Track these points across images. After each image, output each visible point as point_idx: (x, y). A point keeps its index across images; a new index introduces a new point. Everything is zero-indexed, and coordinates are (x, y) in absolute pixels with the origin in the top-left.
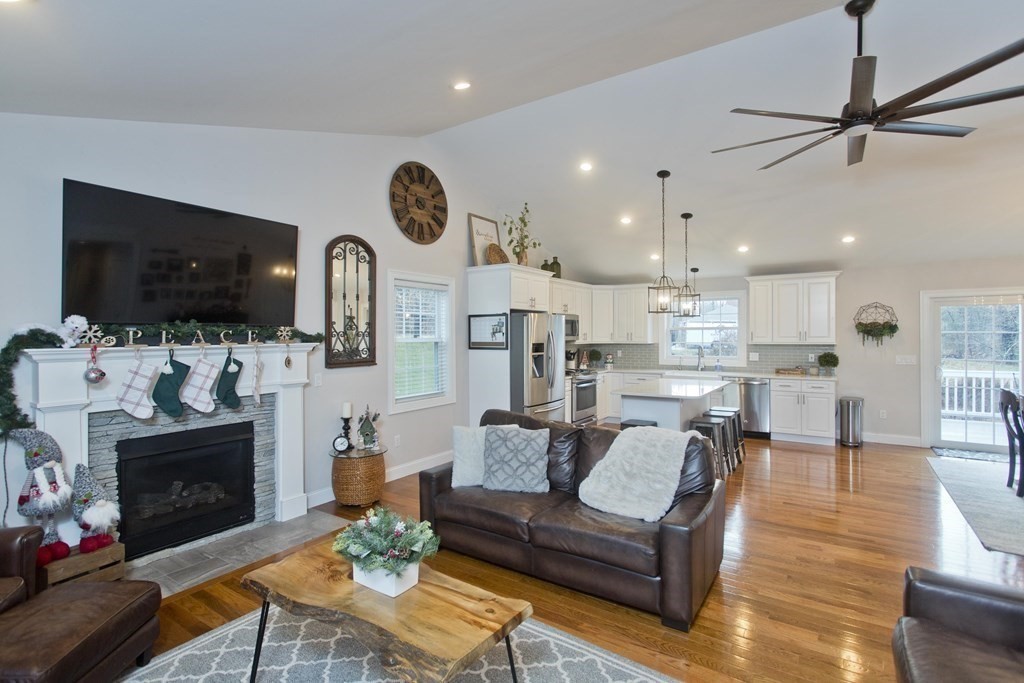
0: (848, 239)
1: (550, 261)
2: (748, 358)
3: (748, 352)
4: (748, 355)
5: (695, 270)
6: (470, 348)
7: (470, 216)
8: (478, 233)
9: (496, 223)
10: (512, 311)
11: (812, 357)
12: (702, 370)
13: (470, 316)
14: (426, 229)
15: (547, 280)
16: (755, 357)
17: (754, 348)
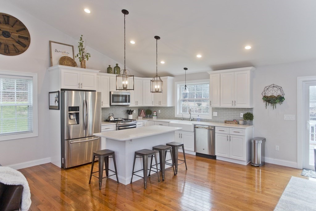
0: (248, 47)
1: (113, 66)
2: (213, 114)
3: (213, 111)
4: (213, 113)
5: (186, 69)
6: (50, 109)
7: (50, 42)
8: (56, 51)
9: (73, 47)
10: (62, 90)
11: (242, 115)
12: (192, 120)
13: (50, 93)
14: (11, 47)
15: (95, 74)
16: (215, 114)
17: (215, 109)
